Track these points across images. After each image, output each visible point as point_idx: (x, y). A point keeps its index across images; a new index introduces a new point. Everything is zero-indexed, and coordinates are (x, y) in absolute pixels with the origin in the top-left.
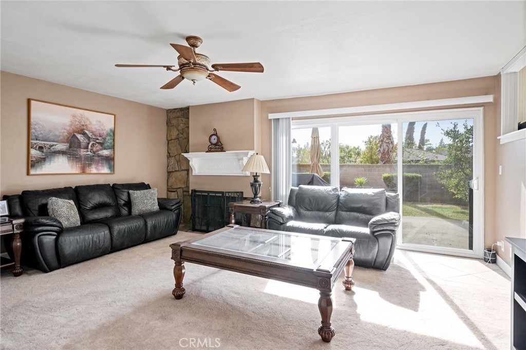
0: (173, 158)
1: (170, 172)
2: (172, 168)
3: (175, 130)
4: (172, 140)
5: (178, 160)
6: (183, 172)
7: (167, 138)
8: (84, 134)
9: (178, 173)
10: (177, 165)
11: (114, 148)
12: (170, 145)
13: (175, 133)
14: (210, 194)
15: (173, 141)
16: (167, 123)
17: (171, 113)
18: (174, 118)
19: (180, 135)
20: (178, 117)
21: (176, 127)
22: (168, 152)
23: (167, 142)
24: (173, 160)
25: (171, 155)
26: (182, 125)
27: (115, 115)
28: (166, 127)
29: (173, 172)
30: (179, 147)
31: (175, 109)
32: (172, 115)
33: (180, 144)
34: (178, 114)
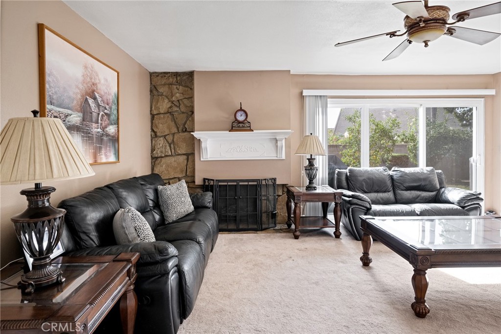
0: (162, 138)
1: (157, 158)
2: (162, 152)
3: (166, 101)
4: (160, 114)
5: (170, 141)
6: (179, 157)
7: (151, 111)
8: (95, 98)
9: (172, 159)
10: (168, 147)
11: (118, 124)
12: (156, 121)
13: (164, 105)
14: (240, 183)
15: (162, 116)
16: (151, 91)
17: (159, 78)
18: (165, 85)
19: (175, 109)
20: (171, 84)
21: (167, 97)
22: (153, 130)
23: (149, 117)
24: (161, 142)
25: (158, 134)
26: (178, 95)
27: (118, 74)
28: (149, 96)
29: (162, 157)
30: (173, 124)
31: (165, 73)
32: (159, 81)
33: (174, 120)
34: (171, 80)
